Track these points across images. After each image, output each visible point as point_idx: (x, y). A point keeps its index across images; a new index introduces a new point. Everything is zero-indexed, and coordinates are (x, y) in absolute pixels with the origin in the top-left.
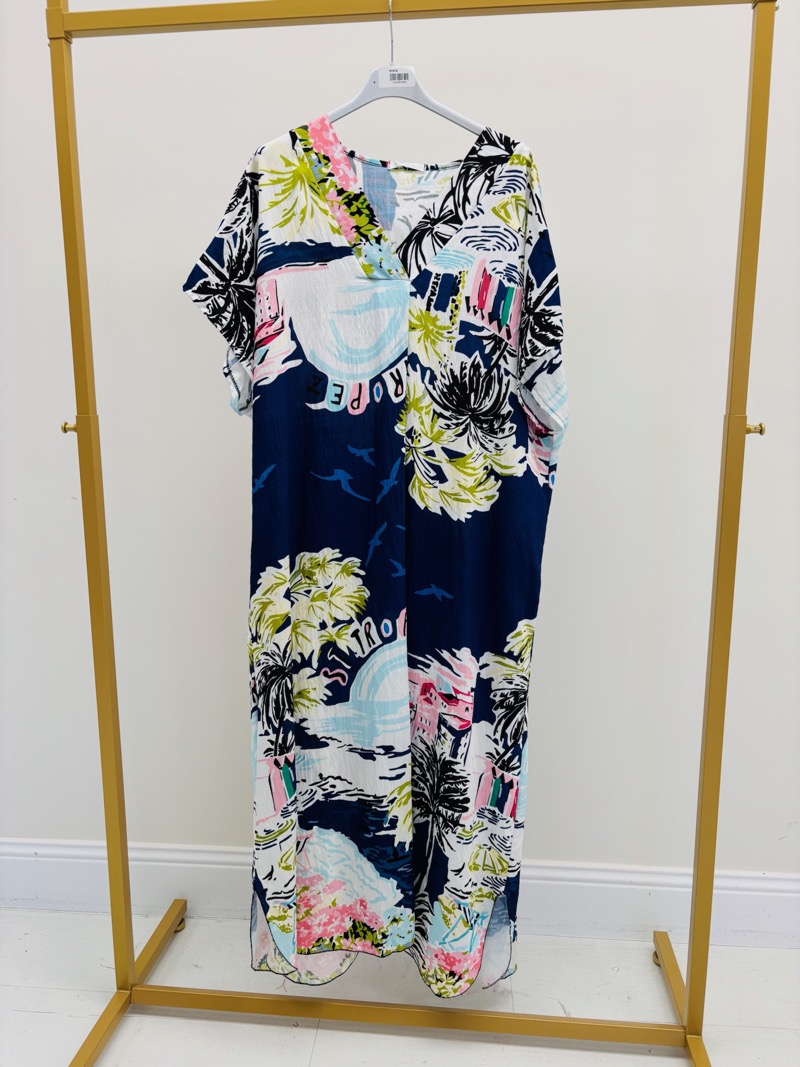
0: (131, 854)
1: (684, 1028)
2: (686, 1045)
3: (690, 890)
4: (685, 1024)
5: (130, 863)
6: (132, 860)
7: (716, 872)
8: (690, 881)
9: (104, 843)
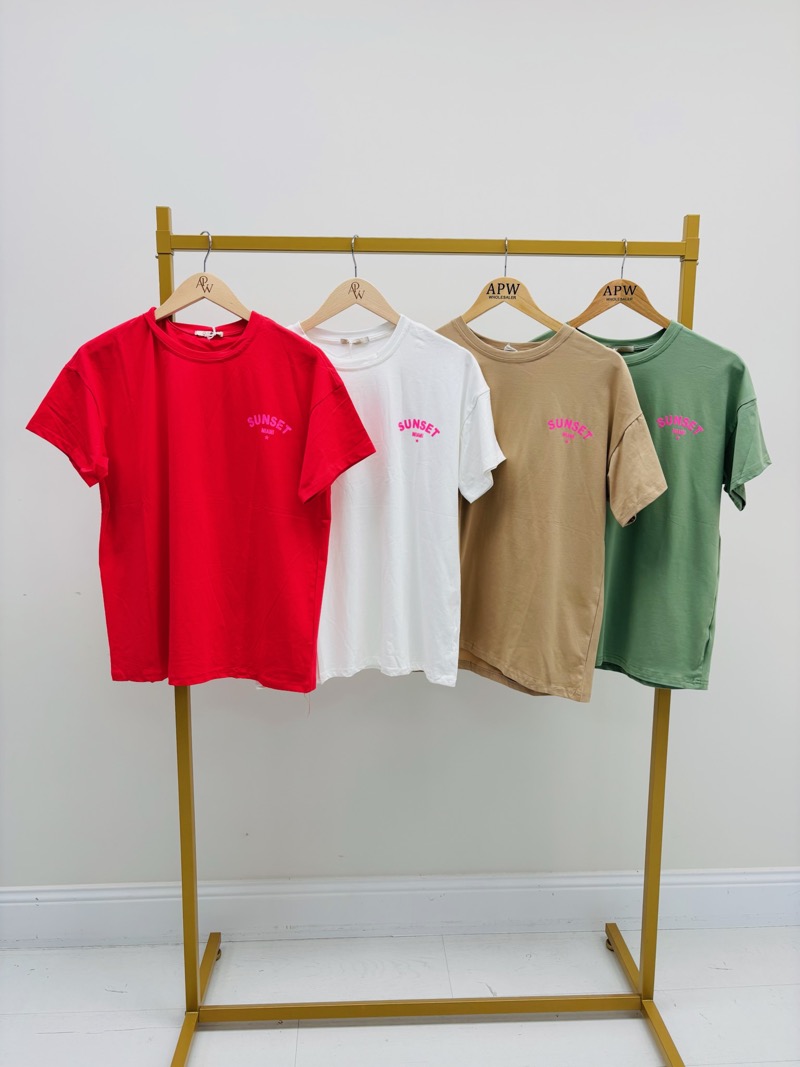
0: (200, 891)
1: (640, 995)
2: (642, 1008)
3: (642, 887)
4: (641, 992)
5: (199, 899)
6: (202, 896)
7: (662, 872)
8: (642, 880)
9: (180, 884)
